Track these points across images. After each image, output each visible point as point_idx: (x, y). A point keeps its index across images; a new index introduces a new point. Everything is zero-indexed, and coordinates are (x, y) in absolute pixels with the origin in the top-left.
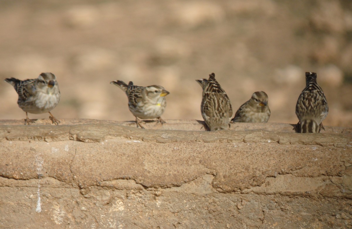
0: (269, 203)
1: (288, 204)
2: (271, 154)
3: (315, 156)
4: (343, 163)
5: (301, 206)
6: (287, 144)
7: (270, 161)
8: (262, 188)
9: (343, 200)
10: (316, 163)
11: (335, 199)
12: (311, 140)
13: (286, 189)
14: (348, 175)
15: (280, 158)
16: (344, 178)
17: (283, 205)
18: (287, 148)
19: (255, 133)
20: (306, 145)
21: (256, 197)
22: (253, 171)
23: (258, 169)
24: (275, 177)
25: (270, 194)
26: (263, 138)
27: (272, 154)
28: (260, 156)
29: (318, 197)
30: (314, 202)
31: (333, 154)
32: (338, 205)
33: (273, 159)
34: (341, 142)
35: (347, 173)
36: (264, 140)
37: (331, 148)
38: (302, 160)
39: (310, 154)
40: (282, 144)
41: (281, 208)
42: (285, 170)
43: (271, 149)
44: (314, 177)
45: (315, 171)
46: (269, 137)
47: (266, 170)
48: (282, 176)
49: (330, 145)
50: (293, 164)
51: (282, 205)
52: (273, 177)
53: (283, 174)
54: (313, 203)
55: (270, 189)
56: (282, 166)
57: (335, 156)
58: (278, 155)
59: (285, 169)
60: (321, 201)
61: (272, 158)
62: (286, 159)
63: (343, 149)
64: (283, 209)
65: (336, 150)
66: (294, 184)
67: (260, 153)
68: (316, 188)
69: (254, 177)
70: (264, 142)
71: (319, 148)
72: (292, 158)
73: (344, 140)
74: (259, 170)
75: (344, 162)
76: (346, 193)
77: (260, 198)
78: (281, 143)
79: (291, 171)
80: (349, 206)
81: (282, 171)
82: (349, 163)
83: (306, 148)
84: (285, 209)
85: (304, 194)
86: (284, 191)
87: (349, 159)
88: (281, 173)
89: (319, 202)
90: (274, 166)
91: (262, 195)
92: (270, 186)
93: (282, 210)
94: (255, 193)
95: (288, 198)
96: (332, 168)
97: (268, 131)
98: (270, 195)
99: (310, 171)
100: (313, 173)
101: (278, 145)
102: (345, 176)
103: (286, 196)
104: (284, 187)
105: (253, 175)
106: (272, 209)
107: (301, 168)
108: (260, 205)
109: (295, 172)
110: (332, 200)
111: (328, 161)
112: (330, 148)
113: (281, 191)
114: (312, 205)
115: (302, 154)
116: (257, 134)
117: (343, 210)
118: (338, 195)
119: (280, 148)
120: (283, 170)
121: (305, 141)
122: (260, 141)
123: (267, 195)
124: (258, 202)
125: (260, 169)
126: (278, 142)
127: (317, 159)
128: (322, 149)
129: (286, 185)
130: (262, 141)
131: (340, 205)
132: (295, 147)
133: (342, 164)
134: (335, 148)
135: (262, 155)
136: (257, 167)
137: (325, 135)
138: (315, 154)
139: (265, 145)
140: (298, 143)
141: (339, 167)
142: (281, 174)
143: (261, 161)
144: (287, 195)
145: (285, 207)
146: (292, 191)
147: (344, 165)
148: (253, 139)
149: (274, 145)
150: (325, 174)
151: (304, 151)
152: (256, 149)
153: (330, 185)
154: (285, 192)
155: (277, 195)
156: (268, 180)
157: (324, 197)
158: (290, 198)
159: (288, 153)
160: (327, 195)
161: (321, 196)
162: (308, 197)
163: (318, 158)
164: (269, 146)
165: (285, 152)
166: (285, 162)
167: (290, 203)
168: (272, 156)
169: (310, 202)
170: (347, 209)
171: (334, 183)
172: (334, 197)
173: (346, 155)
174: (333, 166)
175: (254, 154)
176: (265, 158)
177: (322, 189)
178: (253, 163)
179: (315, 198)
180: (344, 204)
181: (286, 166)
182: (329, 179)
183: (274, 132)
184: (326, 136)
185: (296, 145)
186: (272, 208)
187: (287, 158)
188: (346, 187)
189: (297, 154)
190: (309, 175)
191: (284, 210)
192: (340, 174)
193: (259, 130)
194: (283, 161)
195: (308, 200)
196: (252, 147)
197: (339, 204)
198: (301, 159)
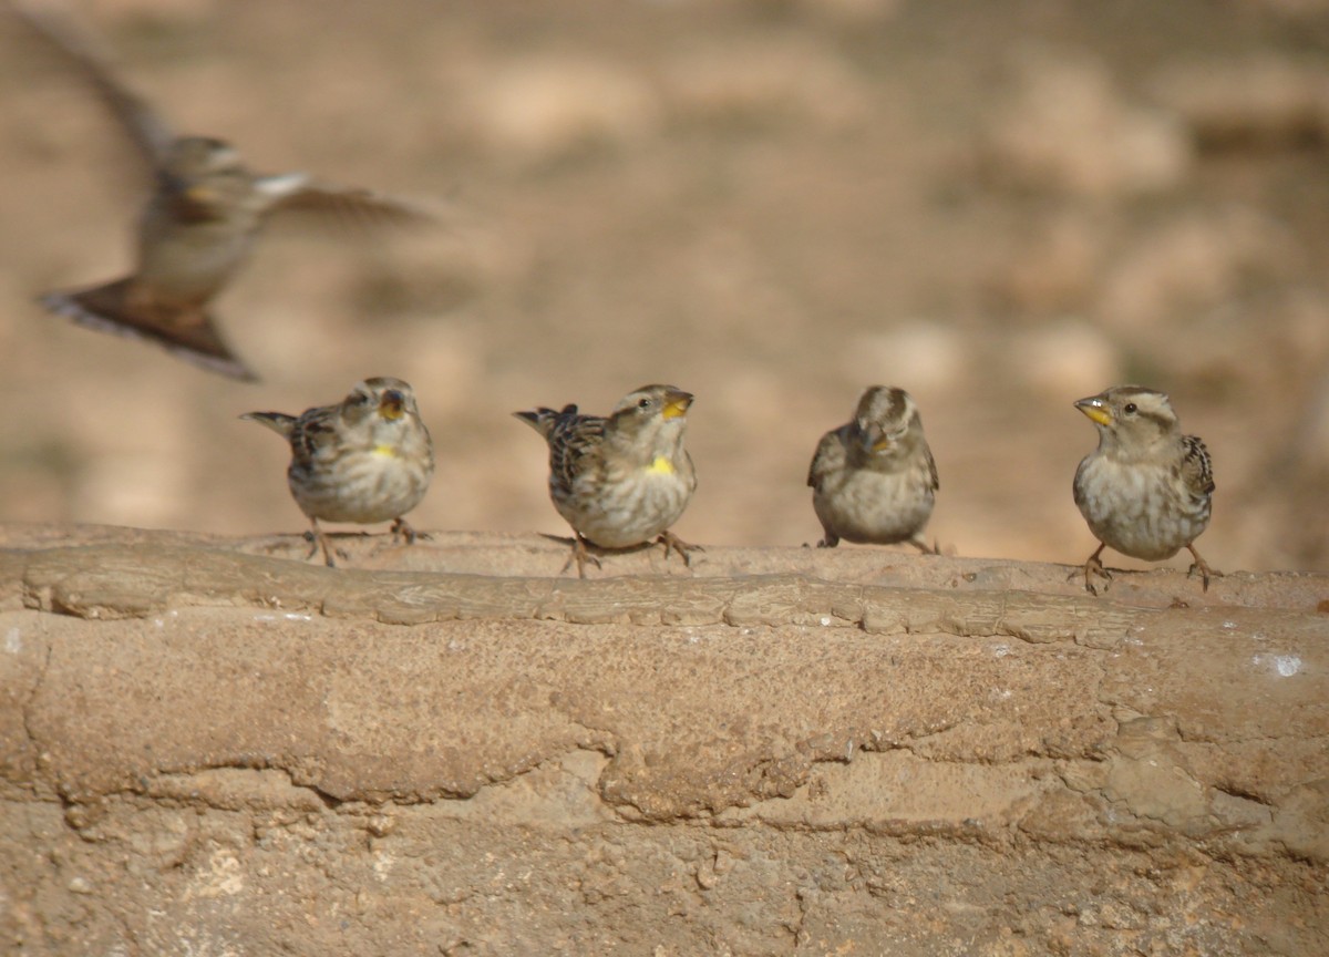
0: (822, 863)
1: (896, 869)
2: (832, 672)
3: (1001, 683)
4: (1110, 708)
5: (945, 877)
6: (894, 632)
7: (829, 701)
8: (796, 806)
9: (1109, 854)
10: (1005, 708)
11: (1078, 851)
12: (986, 618)
13: (890, 810)
14: (1128, 756)
15: (867, 688)
16: (1113, 766)
17: (875, 873)
18: (894, 649)
19: (769, 587)
20: (968, 636)
21: (772, 839)
22: (760, 738)
23: (780, 730)
24: (846, 761)
25: (826, 830)
26: (800, 608)
27: (836, 672)
28: (788, 677)
29: (1013, 841)
30: (996, 860)
31: (1069, 674)
32: (1087, 873)
33: (841, 692)
34: (1104, 625)
35: (1122, 747)
36: (807, 616)
37: (1065, 651)
38: (953, 695)
39: (984, 671)
40: (877, 631)
41: (869, 885)
42: (887, 736)
43: (833, 653)
44: (997, 763)
45: (1002, 739)
46: (823, 603)
47: (812, 732)
48: (875, 759)
49: (1059, 639)
50: (918, 710)
51: (870, 873)
52: (837, 760)
53: (878, 750)
54: (993, 864)
55: (828, 810)
56: (875, 717)
57: (1079, 682)
58: (860, 676)
59: (887, 732)
60: (1023, 855)
61: (835, 688)
62: (890, 690)
63: (1111, 655)
64: (875, 888)
65: (1083, 656)
66: (921, 789)
67: (789, 668)
68: (1006, 805)
69: (763, 761)
70: (806, 623)
71: (1016, 648)
72: (913, 687)
73: (1113, 620)
74: (785, 735)
75: (1114, 704)
76: (1118, 825)
77: (787, 843)
78: (872, 629)
79: (908, 740)
80: (1132, 875)
81: (875, 738)
82: (1132, 708)
83: (966, 648)
84: (884, 889)
85: (956, 830)
86: (882, 817)
87: (1132, 693)
88: (869, 745)
89: (1015, 860)
90: (845, 718)
91: (795, 831)
92: (825, 797)
93: (871, 892)
94: (768, 824)
95: (897, 844)
96: (1069, 730)
97: (820, 581)
98: (824, 835)
99: (983, 740)
100: (994, 747)
101: (857, 637)
102: (1116, 759)
103: (890, 835)
104: (882, 799)
105: (762, 753)
106: (835, 889)
107: (948, 728)
108: (787, 872)
109: (924, 741)
110: (1067, 854)
111: (1053, 698)
112: (1060, 651)
113: (871, 819)
114: (988, 874)
115: (952, 671)
116: (779, 593)
117: (1109, 891)
118: (1088, 833)
119: (867, 647)
120: (878, 735)
121: (962, 621)
122: (789, 619)
123: (813, 831)
124: (778, 861)
125: (788, 729)
126: (861, 625)
127: (1008, 693)
128: (1028, 654)
129: (888, 794)
130: (796, 620)
131: (1095, 872)
132: (927, 645)
133: (1105, 711)
134: (1081, 650)
135: (798, 676)
136: (777, 722)
137: (1042, 598)
138: (1001, 674)
139: (809, 634)
140: (938, 627)
141: (1095, 726)
142: (870, 750)
143: (791, 696)
144: (891, 831)
145: (885, 881)
146: (913, 818)
147: (1113, 717)
148: (762, 612)
149: (845, 636)
150: (1039, 751)
151: (959, 659)
152: (775, 653)
153: (1058, 792)
154: (886, 823)
155: (855, 832)
156: (819, 774)
157: (1035, 842)
158: (905, 843)
159: (897, 666)
160: (1045, 834)
161: (1024, 836)
162: (973, 840)
163: (1013, 688)
164: (823, 640)
165: (885, 666)
166: (885, 701)
167: (905, 864)
168: (836, 679)
169: (979, 860)
170: (1123, 888)
171: (1076, 785)
172: (1074, 843)
173: (1123, 678)
174: (1072, 720)
175: (767, 669)
176: (809, 686)
177: (1029, 811)
178: (761, 708)
179: (1001, 845)
180: (1112, 867)
181: (891, 718)
182: (1056, 769)
183: (845, 584)
184: (1046, 602)
185: (929, 637)
186: (834, 884)
187: (895, 687)
188: (1120, 803)
189: (932, 671)
190: (977, 755)
191: (879, 892)
192: (1095, 750)
193: (786, 577)
194: (877, 699)
195: (973, 851)
196: (757, 645)
197: (1092, 869)
198: (947, 691)
